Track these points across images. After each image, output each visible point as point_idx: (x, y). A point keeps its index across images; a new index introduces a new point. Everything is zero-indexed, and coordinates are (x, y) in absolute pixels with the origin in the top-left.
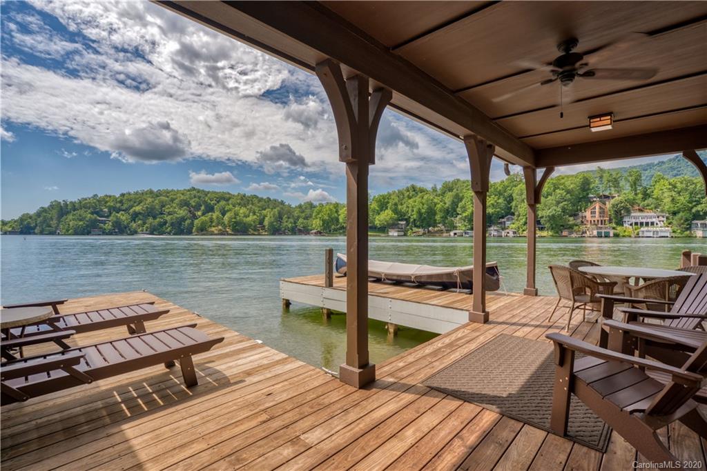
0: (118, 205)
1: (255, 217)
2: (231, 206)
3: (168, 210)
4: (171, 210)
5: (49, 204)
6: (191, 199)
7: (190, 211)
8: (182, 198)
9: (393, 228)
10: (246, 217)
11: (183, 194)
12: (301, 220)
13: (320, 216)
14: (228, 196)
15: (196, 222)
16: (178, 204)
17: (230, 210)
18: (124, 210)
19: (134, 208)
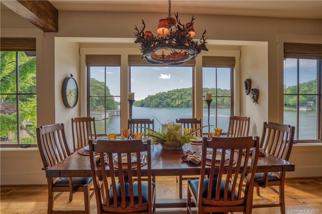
1: (220, 99)
3: (184, 97)
5: (148, 96)
8: (189, 92)
9: (303, 106)
18: (169, 98)
19: (172, 97)
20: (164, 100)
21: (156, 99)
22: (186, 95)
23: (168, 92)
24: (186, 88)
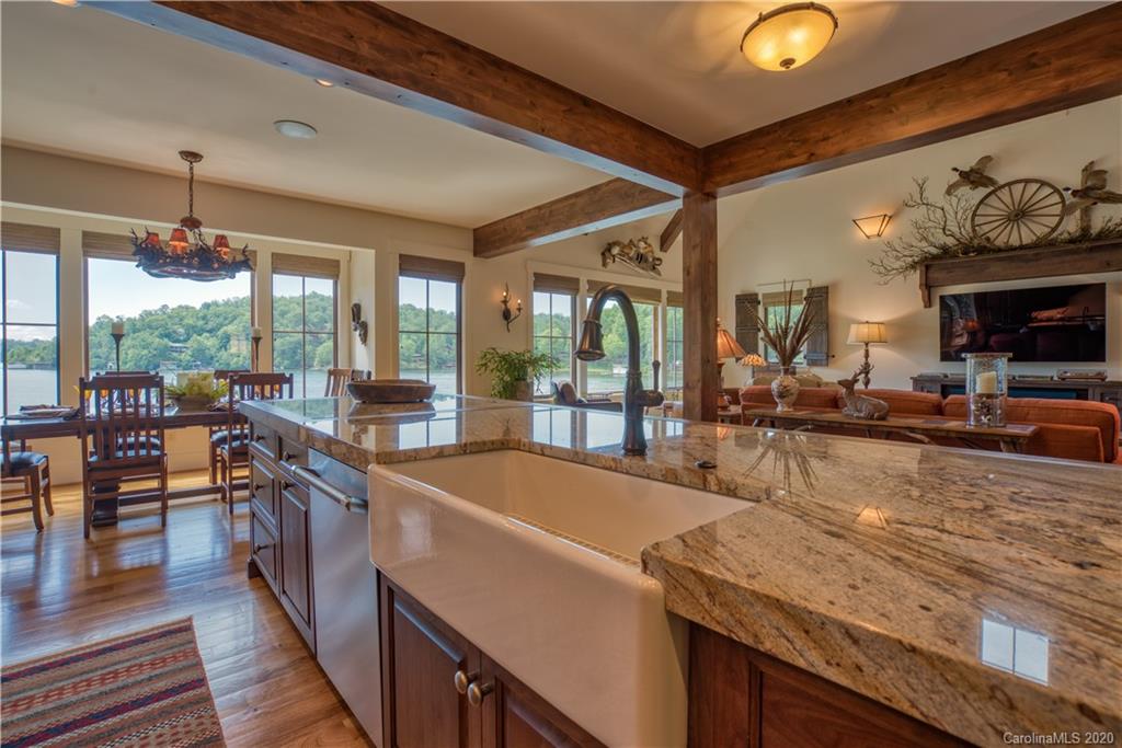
0: (201, 323)
9: (620, 364)
18: (210, 331)
19: (225, 328)
20: (185, 341)
21: (145, 335)
22: (285, 322)
23: (207, 306)
24: (287, 296)
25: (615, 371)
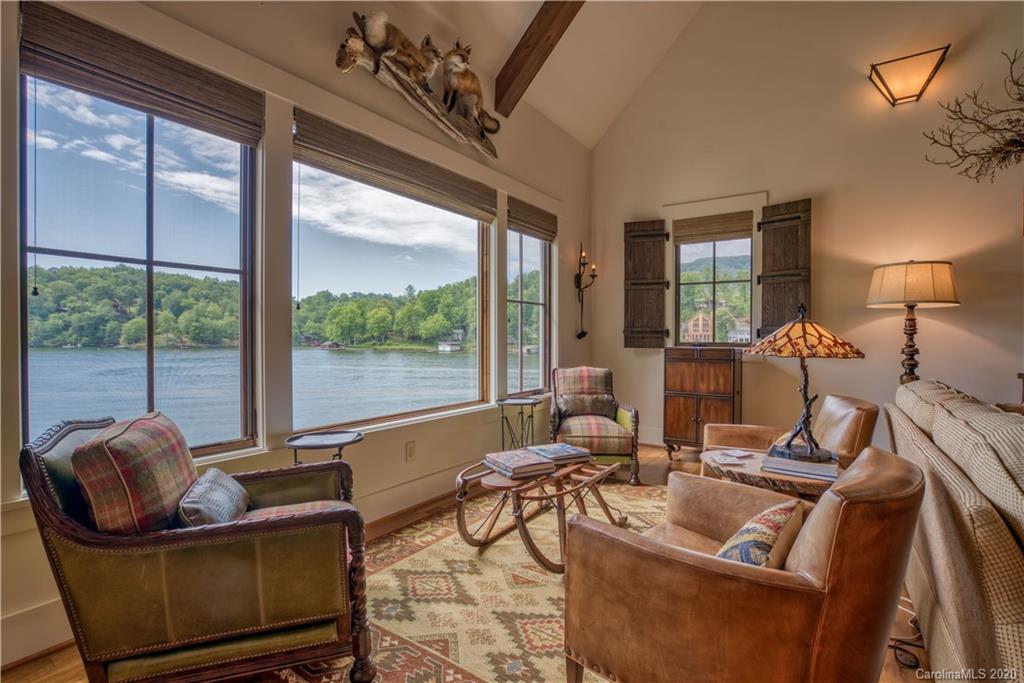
1: (233, 318)
2: (191, 300)
3: (72, 305)
4: (79, 303)
6: (118, 285)
7: (115, 306)
8: (99, 285)
9: (445, 341)
10: (218, 319)
11: (102, 277)
12: (310, 323)
13: (337, 320)
14: (186, 282)
15: (127, 326)
16: (91, 295)
17: (188, 307)
25: (441, 348)
